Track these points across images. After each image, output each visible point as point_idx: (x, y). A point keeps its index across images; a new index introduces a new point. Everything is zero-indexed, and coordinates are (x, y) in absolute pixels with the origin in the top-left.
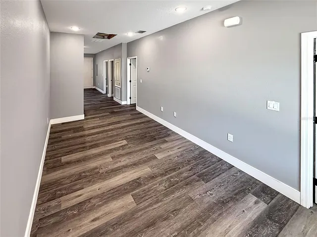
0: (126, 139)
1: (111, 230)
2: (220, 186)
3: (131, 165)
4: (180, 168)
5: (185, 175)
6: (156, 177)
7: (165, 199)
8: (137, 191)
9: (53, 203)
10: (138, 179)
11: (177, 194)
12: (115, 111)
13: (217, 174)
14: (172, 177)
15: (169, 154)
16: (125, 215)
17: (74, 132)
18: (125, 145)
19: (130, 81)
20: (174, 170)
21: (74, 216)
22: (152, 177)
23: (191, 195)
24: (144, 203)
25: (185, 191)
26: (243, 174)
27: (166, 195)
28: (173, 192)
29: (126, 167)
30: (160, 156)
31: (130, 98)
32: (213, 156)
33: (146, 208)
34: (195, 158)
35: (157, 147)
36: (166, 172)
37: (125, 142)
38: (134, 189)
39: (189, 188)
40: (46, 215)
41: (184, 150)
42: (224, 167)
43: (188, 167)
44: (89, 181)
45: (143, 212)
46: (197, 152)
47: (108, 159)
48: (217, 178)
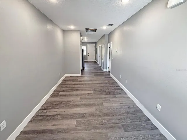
0: (94, 90)
1: (57, 133)
2: (134, 138)
3: (87, 105)
4: (113, 116)
5: (114, 121)
6: (96, 116)
7: (91, 130)
8: (81, 119)
9: (45, 111)
10: (85, 113)
11: (101, 131)
12: (98, 74)
13: (138, 129)
14: (104, 119)
15: (112, 105)
16: (67, 129)
17: (72, 82)
18: (90, 93)
19: (109, 58)
20: (109, 115)
21: (48, 120)
22: (93, 115)
23: (109, 135)
24: (80, 127)
25: (107, 130)
26: (162, 138)
27: (94, 128)
28: (99, 128)
29: (84, 105)
30: (105, 105)
31: (109, 68)
32: (144, 116)
33: (79, 130)
34: (128, 113)
35: (108, 99)
36: (103, 115)
37: (92, 92)
38: (79, 118)
39: (111, 130)
40: (40, 115)
41: (124, 106)
42: (148, 127)
43: (120, 117)
44: (63, 106)
45: (76, 131)
46: (133, 110)
47: (78, 98)
48: (136, 132)
